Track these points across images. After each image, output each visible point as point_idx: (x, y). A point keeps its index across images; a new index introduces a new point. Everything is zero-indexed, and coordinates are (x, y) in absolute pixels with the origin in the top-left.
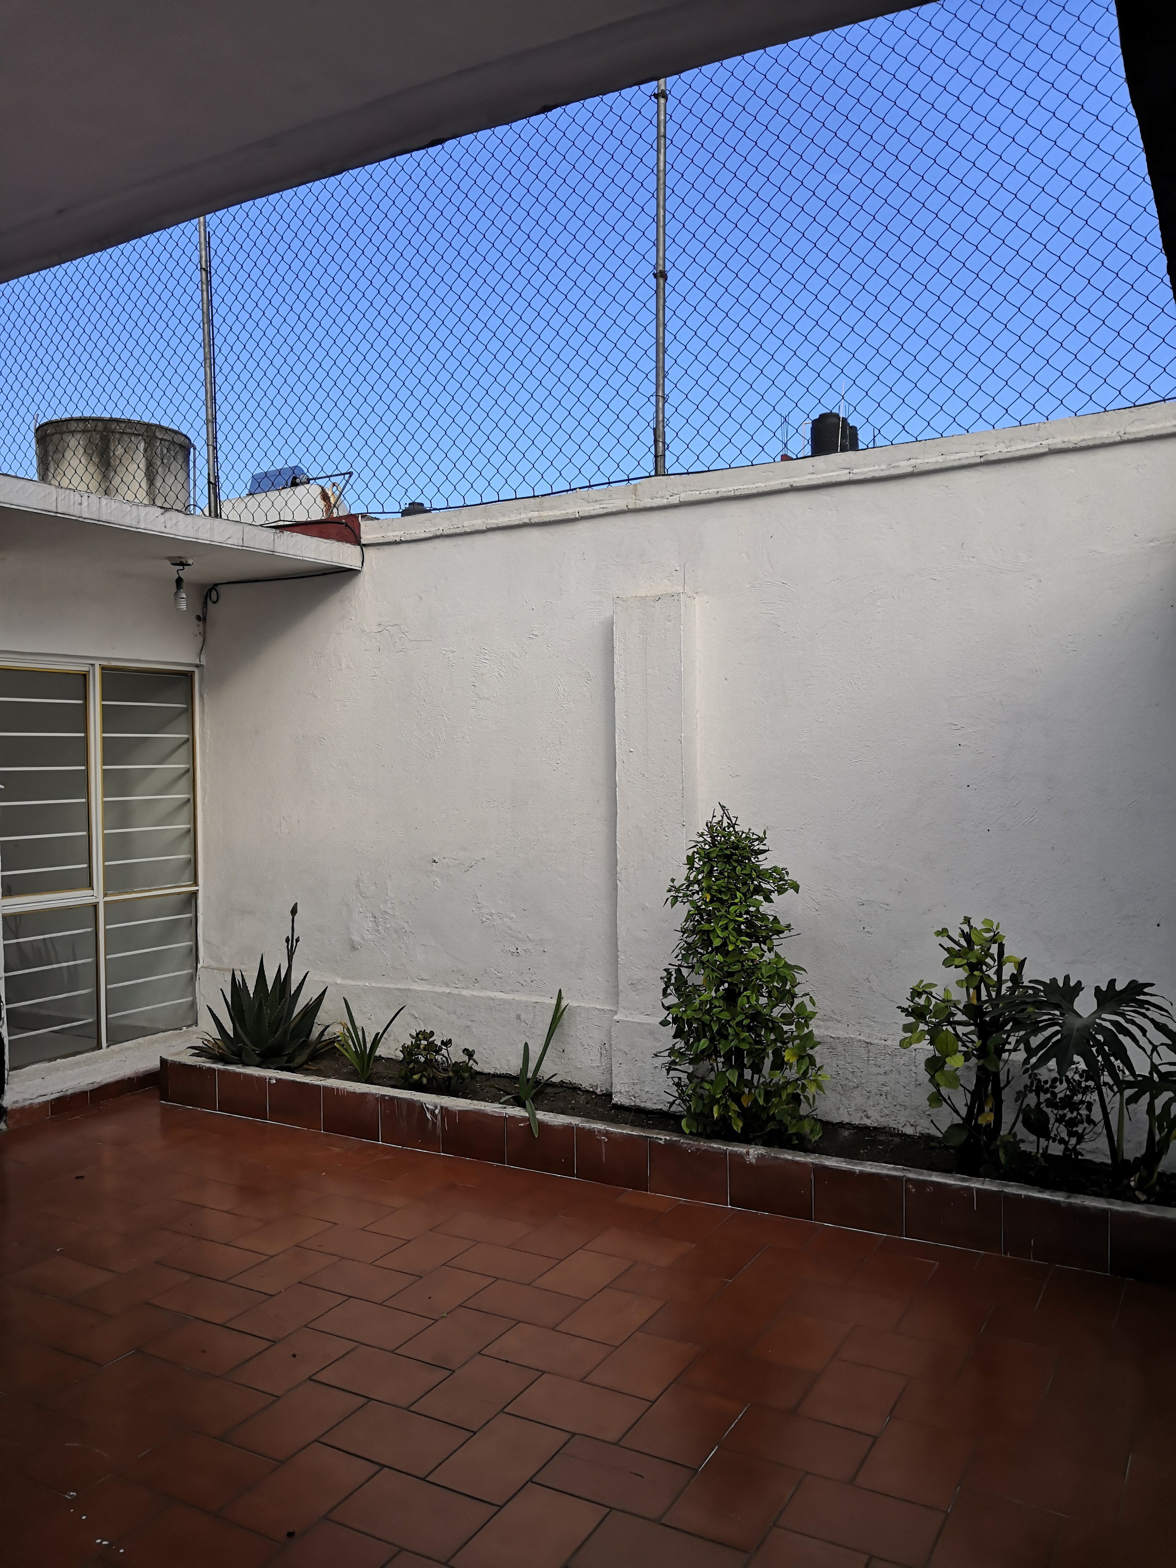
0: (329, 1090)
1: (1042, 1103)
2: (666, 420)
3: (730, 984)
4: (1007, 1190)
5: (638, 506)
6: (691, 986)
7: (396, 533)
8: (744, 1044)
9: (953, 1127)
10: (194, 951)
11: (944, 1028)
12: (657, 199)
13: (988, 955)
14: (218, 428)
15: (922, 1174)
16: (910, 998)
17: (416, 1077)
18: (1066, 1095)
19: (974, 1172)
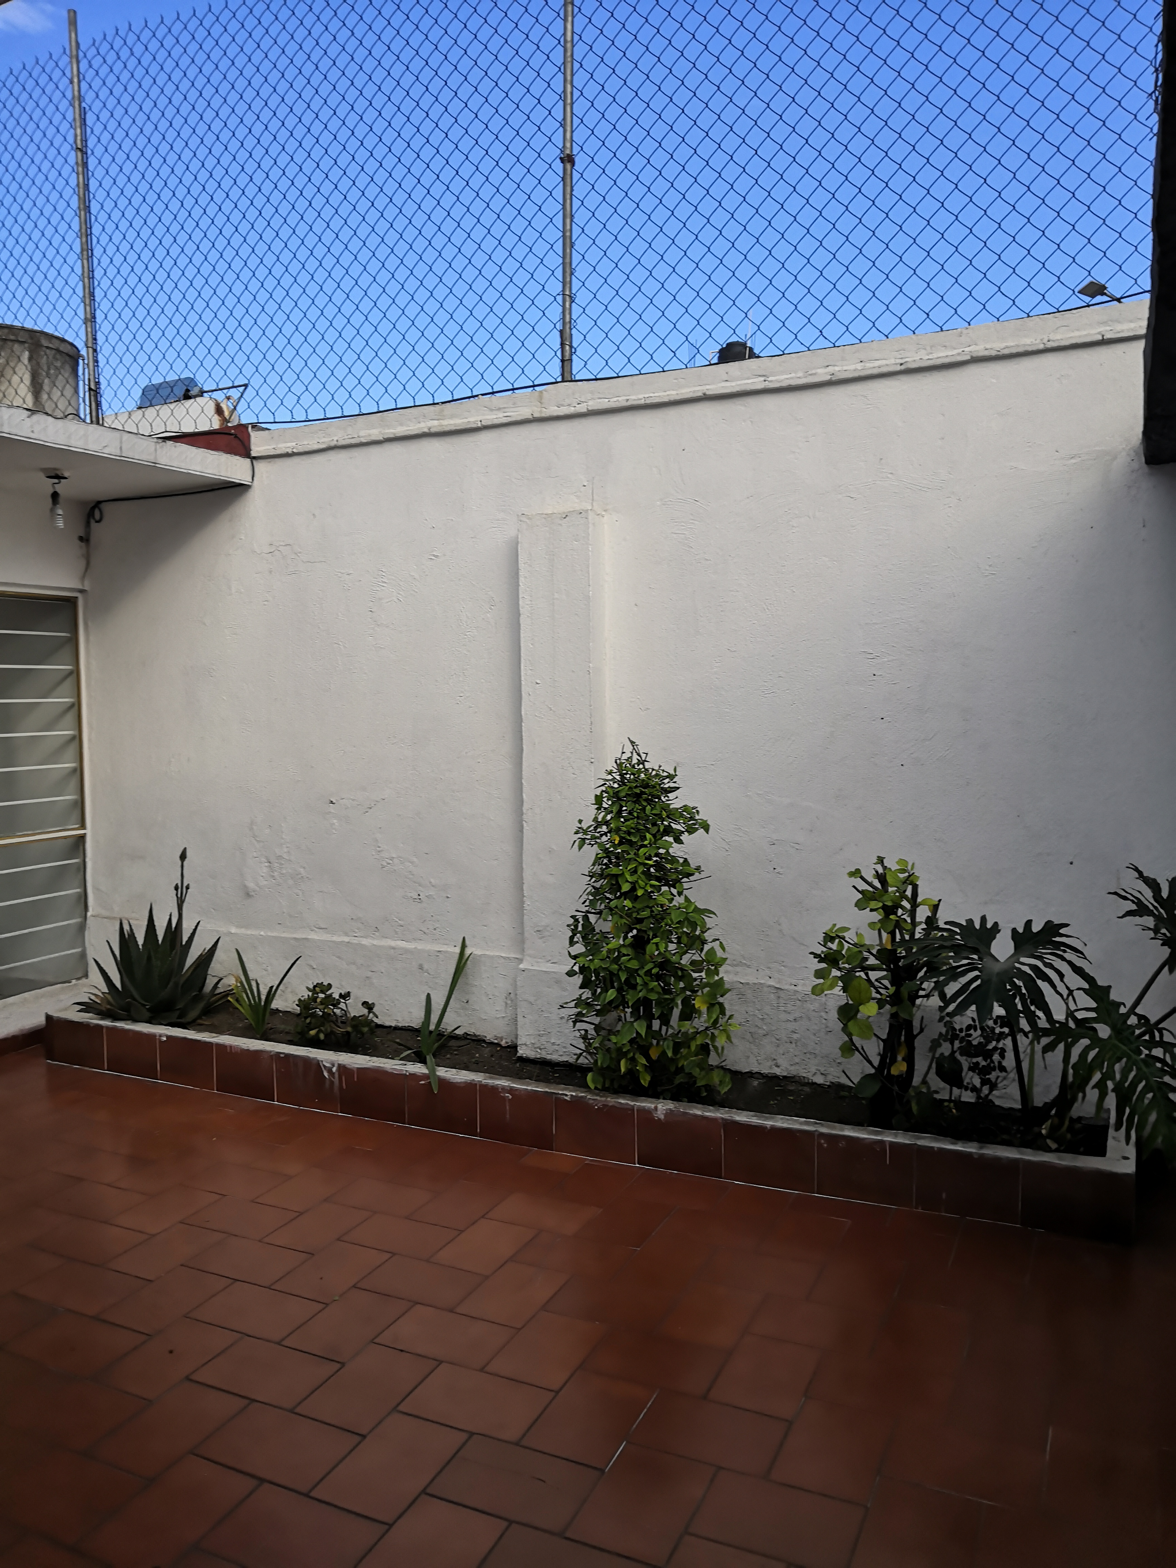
0: (221, 1047)
1: (956, 1052)
2: (573, 321)
3: (638, 931)
4: (920, 1143)
5: (543, 415)
6: (598, 933)
7: (289, 445)
8: (652, 994)
9: (867, 1077)
10: (83, 900)
11: (857, 974)
12: (564, 74)
13: (903, 896)
14: (97, 328)
15: (834, 1128)
16: (822, 943)
17: (313, 1032)
18: (980, 1043)
19: (887, 1125)
